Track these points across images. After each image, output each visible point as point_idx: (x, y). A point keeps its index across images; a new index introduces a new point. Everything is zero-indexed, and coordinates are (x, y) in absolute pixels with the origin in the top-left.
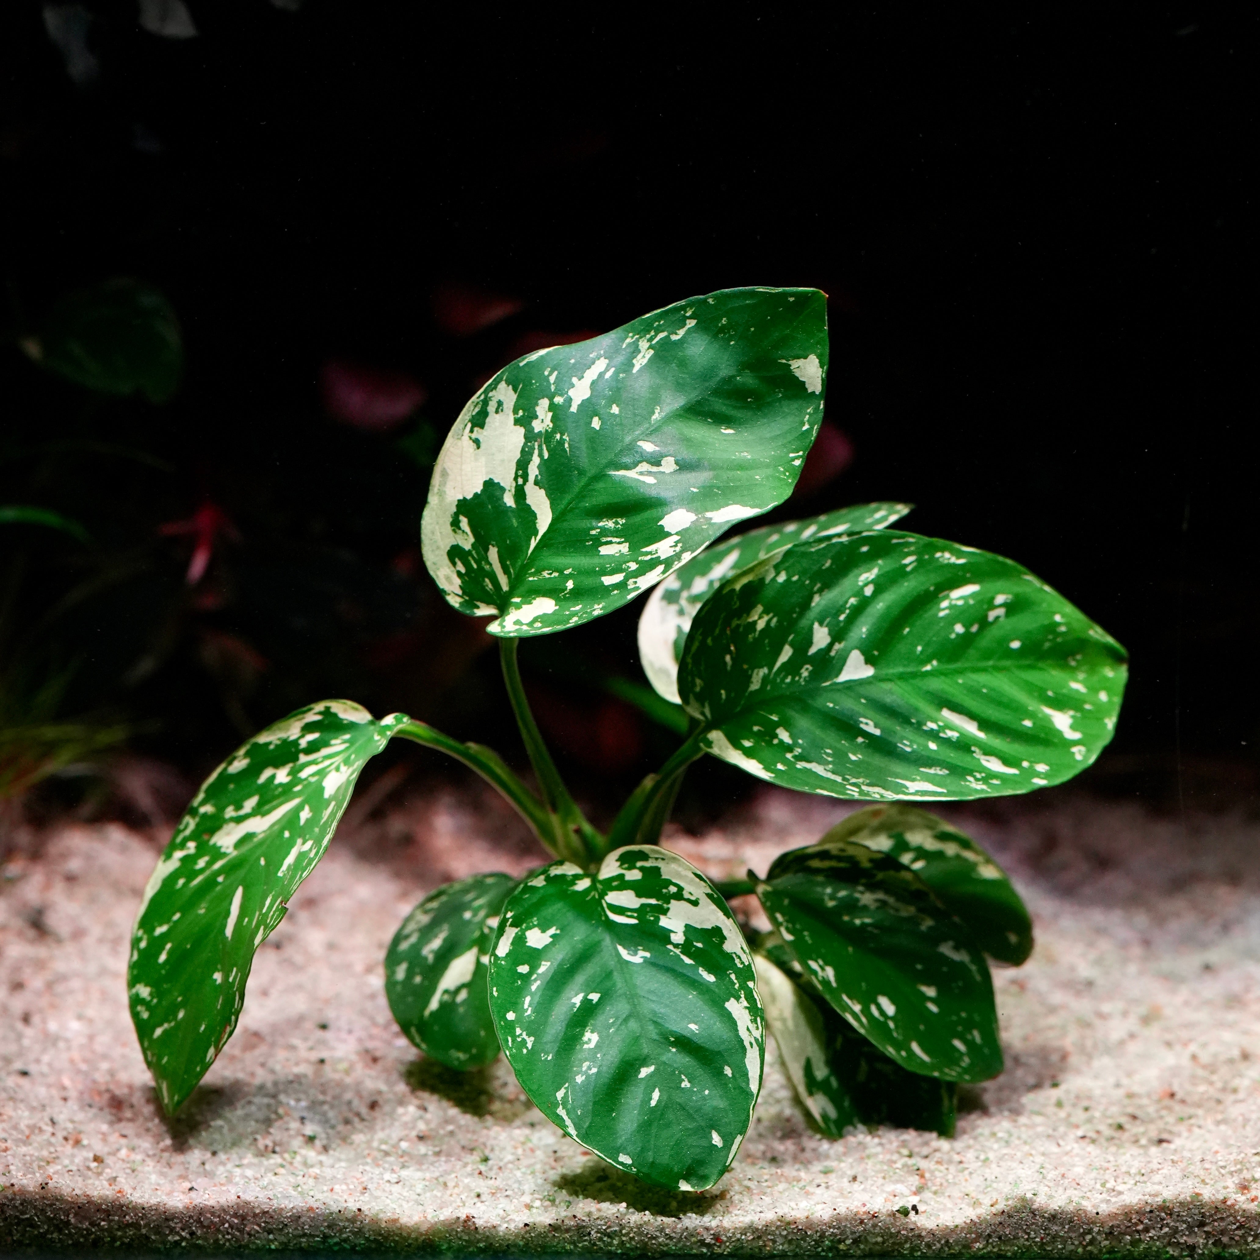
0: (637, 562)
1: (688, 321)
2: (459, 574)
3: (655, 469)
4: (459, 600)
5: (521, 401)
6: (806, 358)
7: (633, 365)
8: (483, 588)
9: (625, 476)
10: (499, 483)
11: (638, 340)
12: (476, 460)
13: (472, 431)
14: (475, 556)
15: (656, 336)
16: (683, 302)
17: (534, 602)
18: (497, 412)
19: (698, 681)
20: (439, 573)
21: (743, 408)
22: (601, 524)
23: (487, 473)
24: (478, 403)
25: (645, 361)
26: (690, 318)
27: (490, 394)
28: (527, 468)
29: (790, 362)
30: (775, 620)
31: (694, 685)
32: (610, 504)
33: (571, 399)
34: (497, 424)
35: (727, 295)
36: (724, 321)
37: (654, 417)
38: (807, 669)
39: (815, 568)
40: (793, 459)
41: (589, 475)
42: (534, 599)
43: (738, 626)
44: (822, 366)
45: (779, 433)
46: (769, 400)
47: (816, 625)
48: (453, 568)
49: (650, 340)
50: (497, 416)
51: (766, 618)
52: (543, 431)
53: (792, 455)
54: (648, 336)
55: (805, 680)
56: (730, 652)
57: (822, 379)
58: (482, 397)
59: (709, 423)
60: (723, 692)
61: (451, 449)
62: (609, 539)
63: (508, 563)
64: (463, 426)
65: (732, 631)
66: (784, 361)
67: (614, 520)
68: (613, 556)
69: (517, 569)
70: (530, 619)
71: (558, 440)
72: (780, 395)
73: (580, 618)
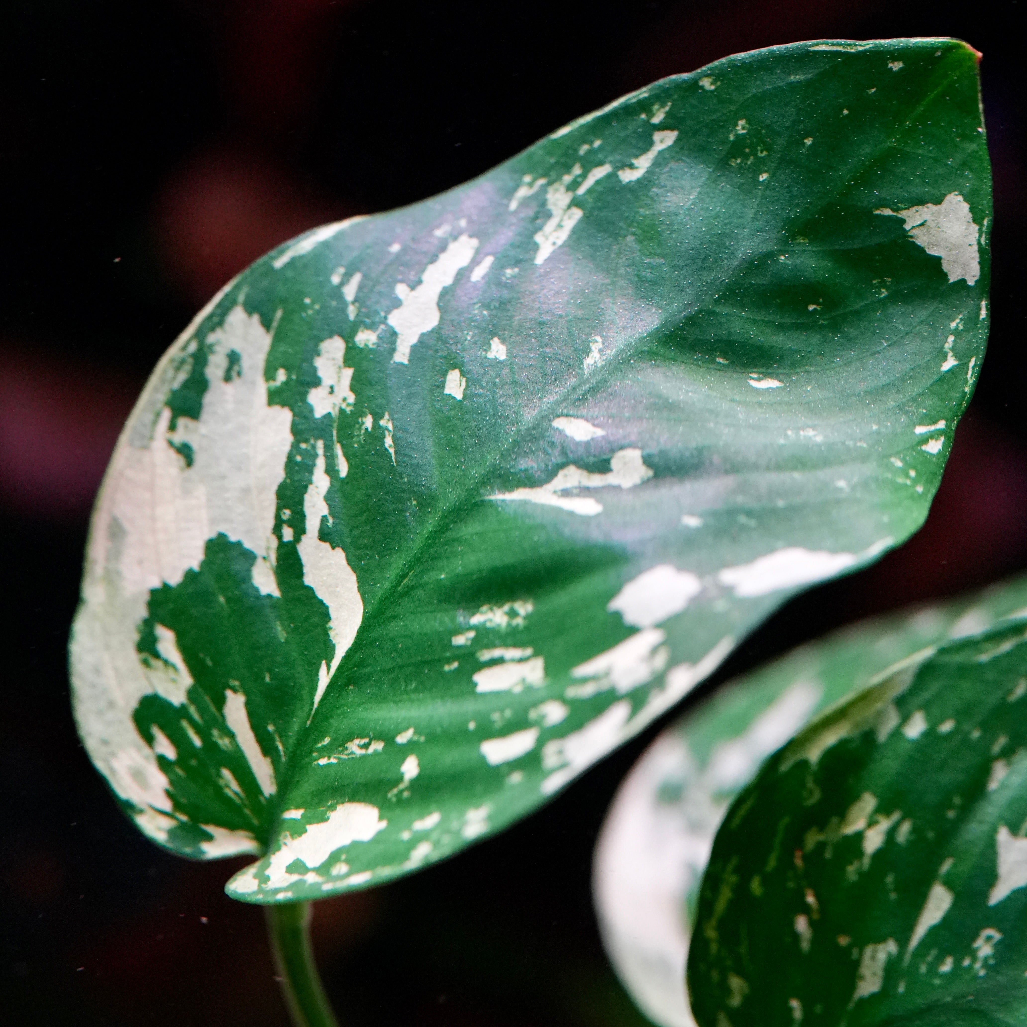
0: (564, 701)
1: (657, 136)
2: (162, 762)
3: (596, 481)
4: (166, 823)
5: (282, 348)
6: (938, 201)
7: (536, 247)
8: (219, 791)
9: (525, 503)
10: (239, 544)
11: (544, 190)
12: (187, 492)
13: (172, 427)
14: (196, 717)
15: (584, 176)
16: (643, 93)
17: (333, 815)
18: (228, 378)
19: (736, 983)
20: (116, 764)
21: (797, 327)
22: (476, 620)
23: (213, 521)
24: (183, 362)
25: (563, 236)
26: (662, 127)
27: (211, 338)
28: (301, 502)
29: (903, 214)
30: (905, 828)
31: (727, 991)
32: (494, 571)
33: (394, 334)
34: (230, 406)
35: (746, 66)
36: (741, 127)
37: (589, 361)
38: (989, 939)
39: (992, 700)
40: (925, 440)
41: (443, 506)
42: (333, 808)
43: (821, 846)
44: (977, 220)
45: (885, 380)
46: (859, 305)
47: (1003, 835)
48: (147, 752)
49: (573, 186)
50: (229, 389)
51: (884, 824)
52: (335, 413)
53: (920, 430)
54: (567, 179)
55: (985, 964)
56: (806, 910)
57: (981, 250)
58: (193, 347)
59: (722, 369)
60: (795, 1004)
61: (129, 473)
62: (497, 653)
63: (271, 728)
64: (149, 417)
65: (805, 858)
66: (887, 212)
67: (506, 607)
68: (507, 693)
69: (292, 741)
70: (323, 857)
71: (370, 430)
72: (884, 293)
73: (436, 844)
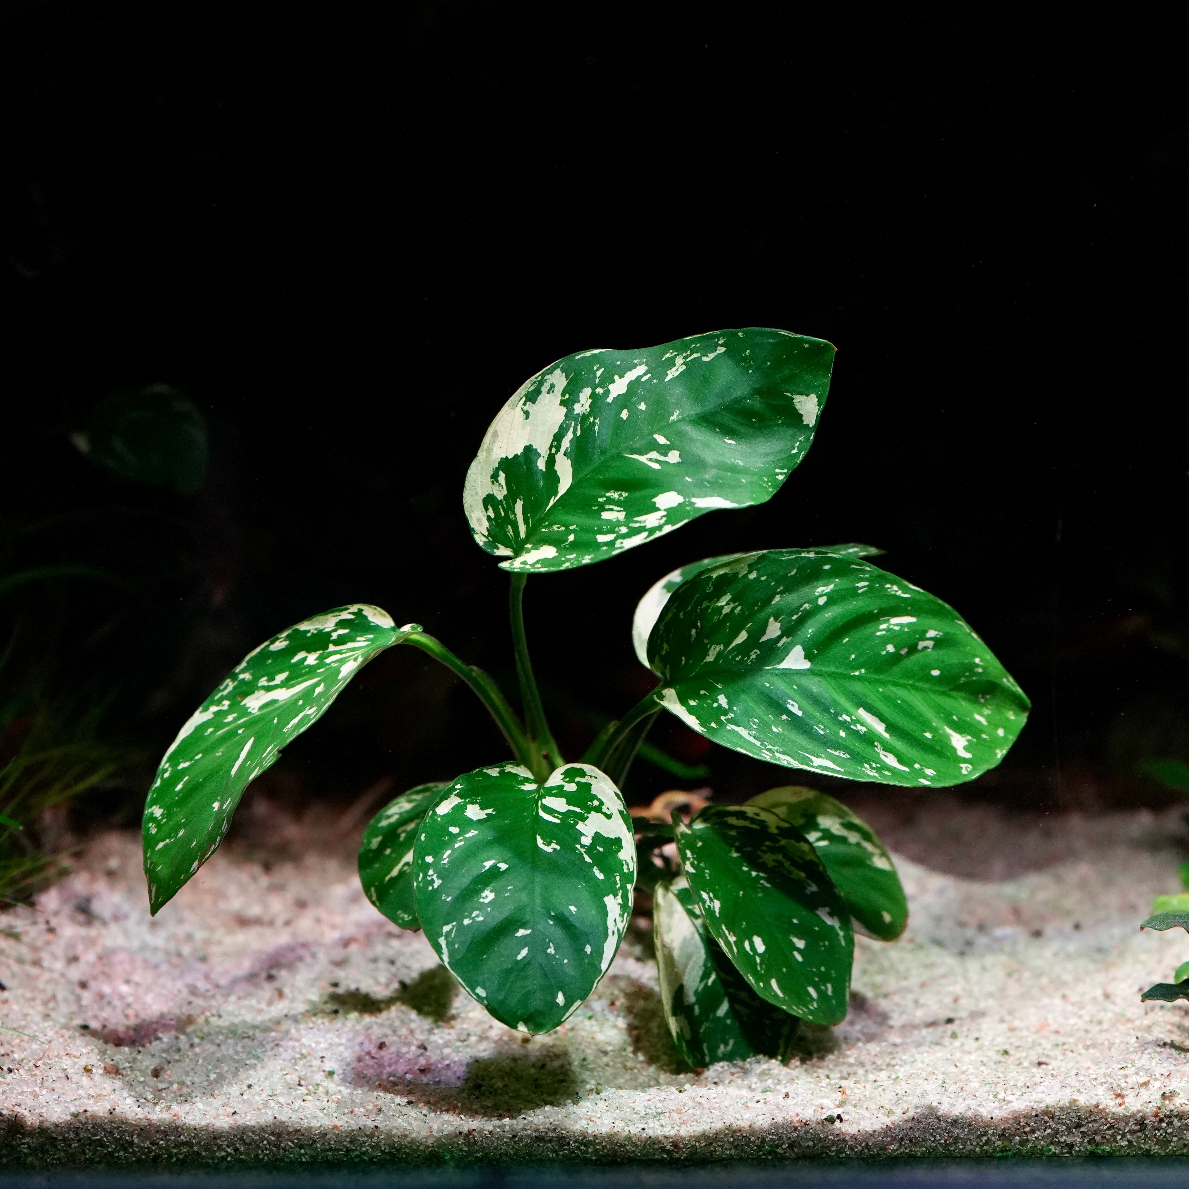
0: (628, 527)
1: (719, 348)
3: (662, 458)
4: (484, 539)
6: (807, 395)
7: (667, 375)
8: (506, 533)
9: (636, 460)
10: (536, 450)
11: (676, 356)
12: (523, 428)
15: (690, 355)
16: (718, 332)
17: (541, 548)
18: (548, 392)
19: (665, 646)
20: (472, 514)
21: (747, 425)
22: (608, 494)
25: (677, 373)
26: (721, 345)
27: (547, 377)
29: (794, 397)
30: (739, 608)
31: (661, 648)
32: (620, 479)
33: (609, 392)
34: (546, 402)
35: (755, 332)
36: (748, 352)
37: (672, 418)
38: (756, 653)
39: (782, 574)
40: (778, 474)
42: (542, 546)
43: (708, 607)
44: (819, 405)
46: (770, 423)
47: (772, 619)
48: (484, 513)
49: (685, 358)
50: (548, 396)
51: (732, 605)
52: (581, 413)
53: (777, 470)
54: (684, 354)
55: (751, 661)
56: (696, 627)
57: (817, 416)
58: (539, 378)
59: (716, 432)
61: (505, 417)
62: (611, 507)
63: (529, 516)
64: (518, 399)
65: (701, 609)
66: (789, 394)
67: (619, 493)
68: (611, 520)
69: (535, 520)
70: (534, 561)
71: (591, 422)
72: (780, 422)
73: (571, 564)
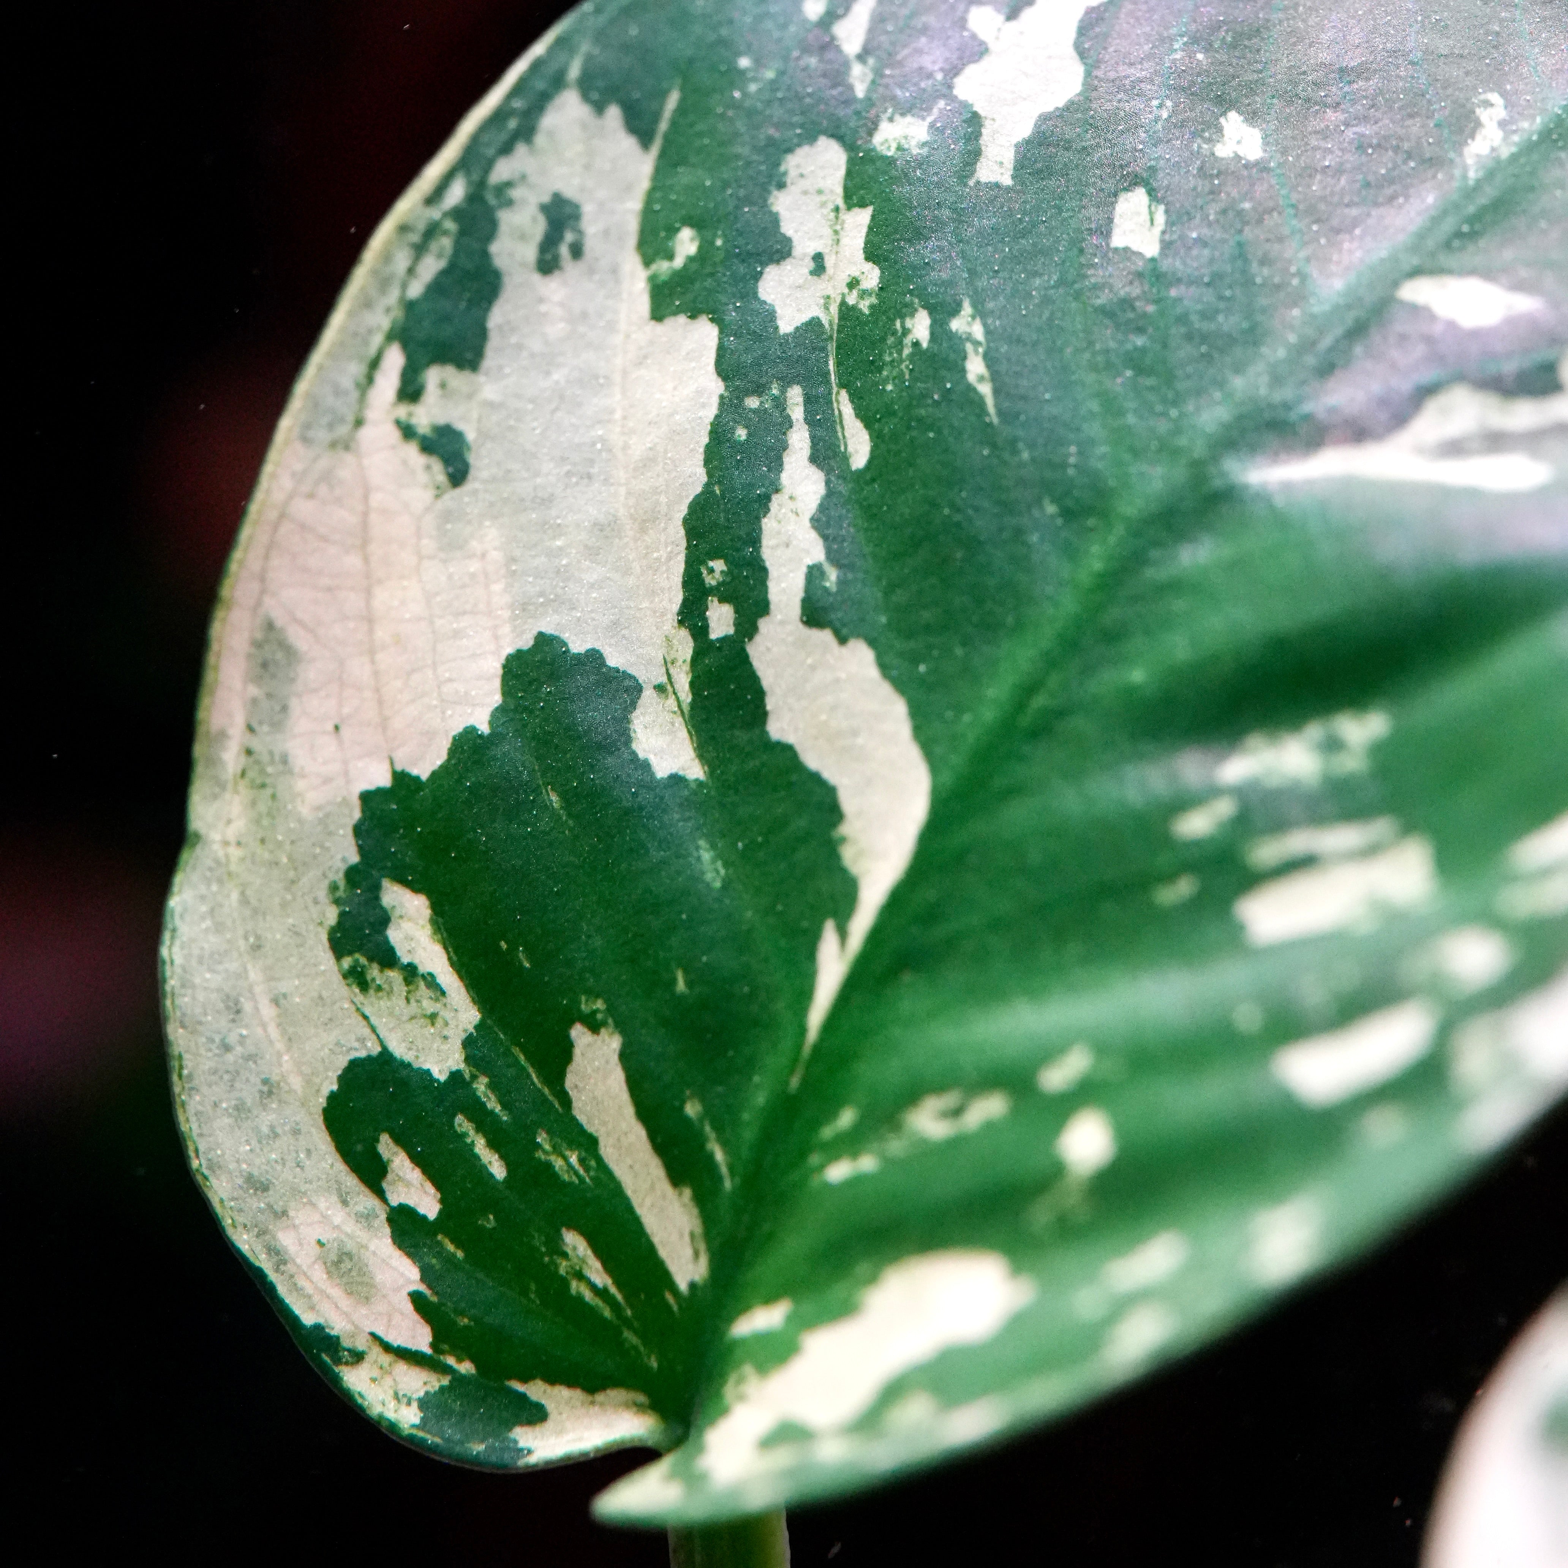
2: (404, 1226)
3: (1523, 415)
5: (685, 176)
8: (557, 1294)
10: (594, 657)
12: (452, 545)
13: (410, 391)
14: (494, 1105)
18: (547, 263)
22: (1235, 770)
23: (523, 609)
24: (432, 231)
27: (502, 171)
28: (753, 540)
34: (557, 329)
37: (1476, 148)
48: (366, 1201)
52: (829, 318)
58: (457, 193)
61: (303, 508)
62: (1296, 844)
63: (692, 1109)
67: (1314, 731)
70: (861, 1397)
71: (925, 345)
